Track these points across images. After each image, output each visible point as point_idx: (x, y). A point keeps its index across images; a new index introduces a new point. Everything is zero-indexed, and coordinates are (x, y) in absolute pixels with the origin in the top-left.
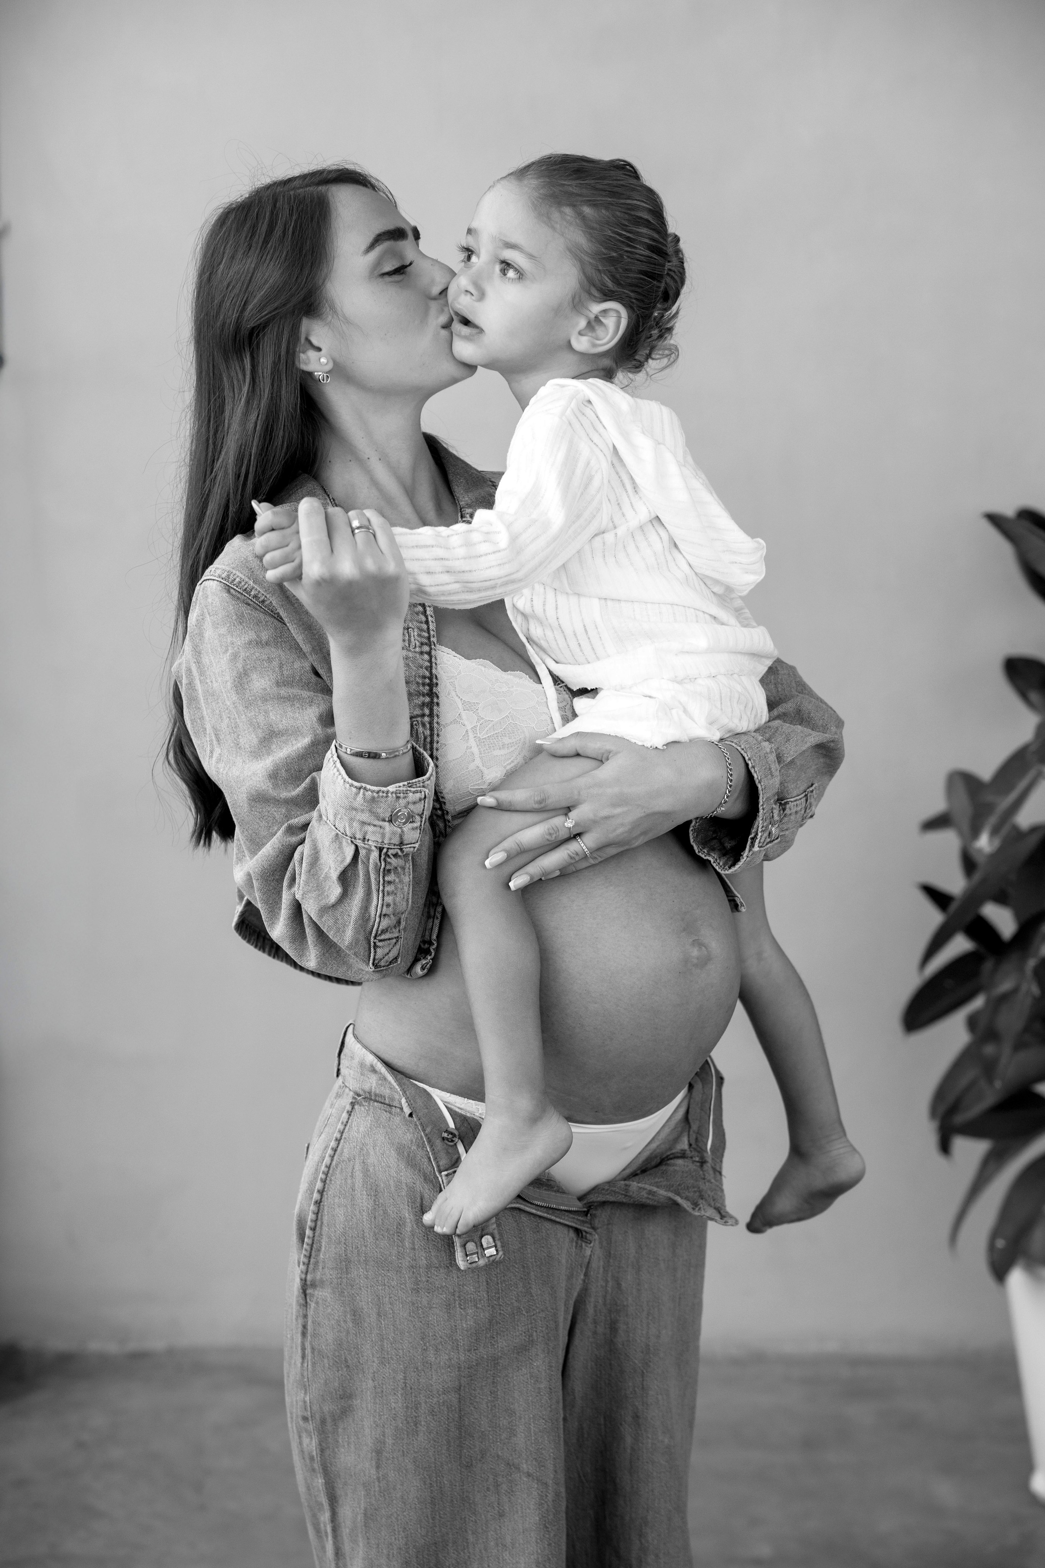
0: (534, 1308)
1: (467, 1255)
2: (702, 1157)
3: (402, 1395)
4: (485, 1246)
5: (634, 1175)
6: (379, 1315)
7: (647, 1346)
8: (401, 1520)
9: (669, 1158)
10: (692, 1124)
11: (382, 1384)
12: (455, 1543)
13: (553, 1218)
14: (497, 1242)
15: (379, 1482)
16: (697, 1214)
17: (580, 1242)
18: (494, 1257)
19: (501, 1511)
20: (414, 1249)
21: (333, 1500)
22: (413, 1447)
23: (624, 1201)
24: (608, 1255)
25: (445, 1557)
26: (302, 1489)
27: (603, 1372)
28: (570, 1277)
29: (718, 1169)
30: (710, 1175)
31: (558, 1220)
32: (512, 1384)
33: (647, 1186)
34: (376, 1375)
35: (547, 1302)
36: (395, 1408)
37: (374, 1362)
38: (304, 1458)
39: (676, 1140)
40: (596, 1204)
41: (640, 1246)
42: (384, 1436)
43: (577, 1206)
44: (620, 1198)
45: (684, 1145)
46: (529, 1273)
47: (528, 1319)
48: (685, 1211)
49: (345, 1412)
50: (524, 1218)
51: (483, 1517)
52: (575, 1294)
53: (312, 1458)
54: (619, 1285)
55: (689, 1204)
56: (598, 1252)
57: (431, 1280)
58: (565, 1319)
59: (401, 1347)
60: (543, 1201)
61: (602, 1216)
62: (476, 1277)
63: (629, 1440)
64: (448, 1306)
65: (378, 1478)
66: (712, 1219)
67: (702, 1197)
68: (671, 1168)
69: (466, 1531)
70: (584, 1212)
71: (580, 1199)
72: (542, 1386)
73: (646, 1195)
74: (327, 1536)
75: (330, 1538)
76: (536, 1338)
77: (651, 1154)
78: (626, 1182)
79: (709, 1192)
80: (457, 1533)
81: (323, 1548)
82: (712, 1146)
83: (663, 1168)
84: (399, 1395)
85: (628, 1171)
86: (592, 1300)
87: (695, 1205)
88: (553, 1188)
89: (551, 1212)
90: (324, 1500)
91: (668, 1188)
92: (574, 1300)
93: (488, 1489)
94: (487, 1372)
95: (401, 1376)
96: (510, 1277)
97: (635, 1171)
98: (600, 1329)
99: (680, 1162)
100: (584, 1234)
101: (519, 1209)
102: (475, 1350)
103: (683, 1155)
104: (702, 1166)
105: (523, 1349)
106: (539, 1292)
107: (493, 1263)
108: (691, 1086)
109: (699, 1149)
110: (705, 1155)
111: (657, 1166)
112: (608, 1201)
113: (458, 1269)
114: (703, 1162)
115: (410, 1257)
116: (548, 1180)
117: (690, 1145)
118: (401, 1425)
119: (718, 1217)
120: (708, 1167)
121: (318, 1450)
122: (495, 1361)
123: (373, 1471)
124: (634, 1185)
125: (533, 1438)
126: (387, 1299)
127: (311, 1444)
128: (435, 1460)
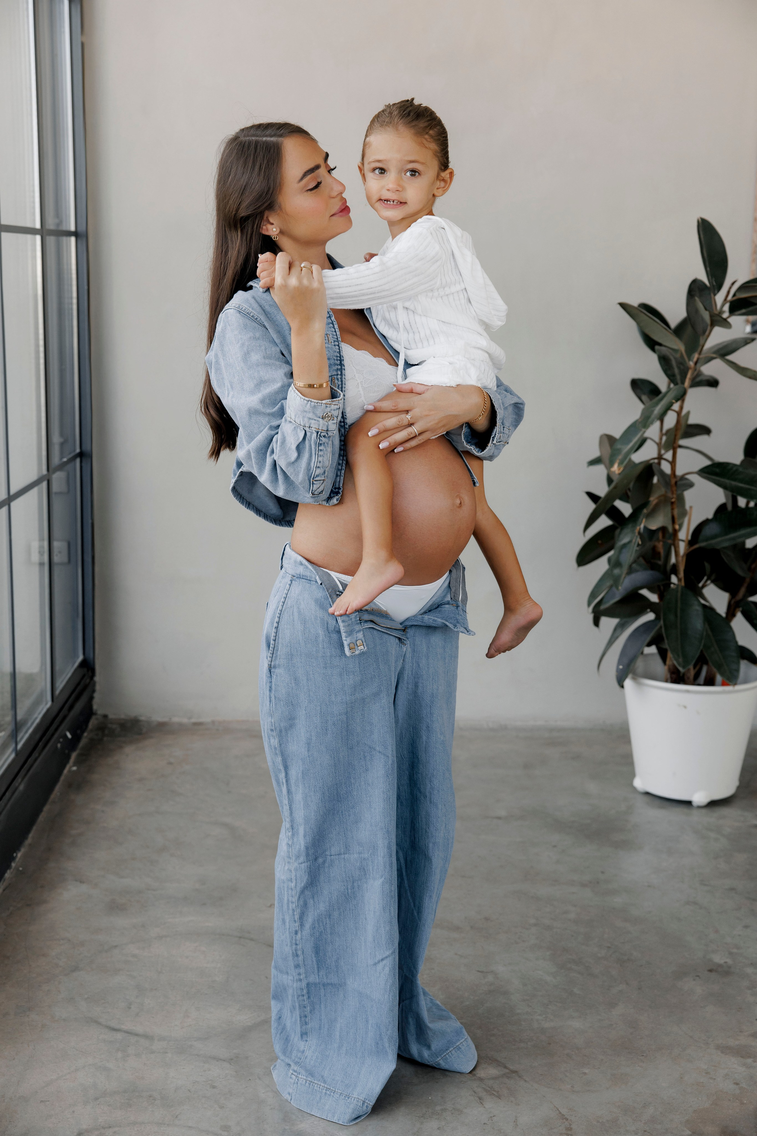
0: (381, 675)
1: (350, 649)
2: (457, 604)
3: (319, 717)
4: (358, 645)
5: (425, 613)
6: (308, 680)
7: (433, 693)
8: (320, 774)
9: (441, 604)
10: (452, 589)
11: (310, 712)
12: (345, 783)
13: (389, 633)
14: (364, 643)
15: (309, 757)
16: (456, 630)
17: (401, 644)
18: (363, 650)
19: (367, 769)
20: (324, 648)
21: (286, 768)
22: (325, 741)
23: (422, 624)
24: (414, 651)
25: (341, 790)
26: (270, 764)
27: (412, 707)
28: (396, 661)
29: (465, 610)
30: (461, 612)
31: (391, 633)
32: (372, 711)
33: (432, 617)
34: (307, 708)
35: (387, 672)
36: (316, 723)
37: (305, 702)
38: (271, 749)
39: (445, 596)
40: (408, 626)
41: (428, 647)
42: (311, 736)
43: (400, 627)
44: (419, 623)
45: (448, 598)
46: (378, 659)
47: (379, 680)
48: (450, 628)
49: (291, 726)
50: (375, 632)
51: (358, 771)
52: (399, 670)
53: (275, 748)
54: (419, 665)
55: (452, 626)
56: (409, 650)
57: (332, 663)
58: (394, 681)
59: (318, 694)
60: (384, 624)
61: (411, 632)
62: (354, 660)
63: (424, 738)
64: (341, 675)
65: (309, 756)
66: (462, 632)
67: (458, 622)
68: (443, 609)
69: (351, 778)
70: (403, 630)
71: (401, 624)
72: (386, 711)
73: (432, 622)
74: (283, 784)
75: (285, 785)
76: (383, 689)
77: (433, 603)
78: (423, 616)
79: (461, 620)
80: (346, 779)
81: (281, 791)
82: (461, 599)
83: (439, 609)
84: (318, 717)
85: (422, 611)
86: (407, 672)
87: (455, 626)
88: (388, 618)
89: (388, 629)
90: (281, 767)
91: (442, 618)
92: (398, 672)
93: (361, 759)
94: (360, 705)
95: (319, 708)
96: (370, 661)
97: (426, 611)
98: (410, 687)
99: (447, 606)
100: (403, 640)
101: (373, 628)
102: (354, 695)
103: (448, 603)
104: (457, 608)
105: (376, 695)
106: (383, 668)
107: (362, 654)
108: (450, 571)
109: (455, 600)
110: (459, 603)
111: (436, 608)
112: (414, 625)
113: (345, 655)
114: (457, 607)
115: (322, 652)
116: (386, 615)
117: (452, 598)
118: (319, 731)
119: (466, 632)
120: (460, 608)
121: (278, 744)
122: (363, 700)
123: (306, 753)
124: (426, 617)
125: (382, 735)
126: (311, 672)
127: (275, 742)
128: (336, 746)
